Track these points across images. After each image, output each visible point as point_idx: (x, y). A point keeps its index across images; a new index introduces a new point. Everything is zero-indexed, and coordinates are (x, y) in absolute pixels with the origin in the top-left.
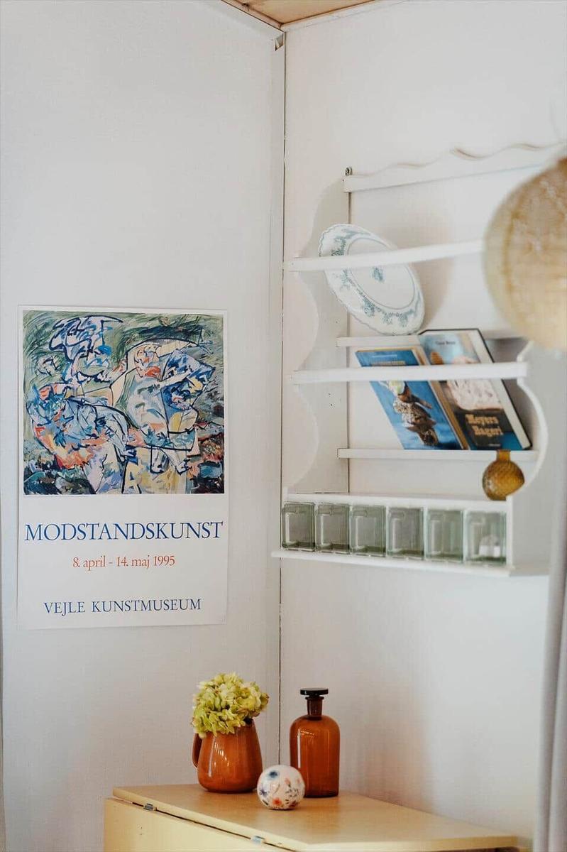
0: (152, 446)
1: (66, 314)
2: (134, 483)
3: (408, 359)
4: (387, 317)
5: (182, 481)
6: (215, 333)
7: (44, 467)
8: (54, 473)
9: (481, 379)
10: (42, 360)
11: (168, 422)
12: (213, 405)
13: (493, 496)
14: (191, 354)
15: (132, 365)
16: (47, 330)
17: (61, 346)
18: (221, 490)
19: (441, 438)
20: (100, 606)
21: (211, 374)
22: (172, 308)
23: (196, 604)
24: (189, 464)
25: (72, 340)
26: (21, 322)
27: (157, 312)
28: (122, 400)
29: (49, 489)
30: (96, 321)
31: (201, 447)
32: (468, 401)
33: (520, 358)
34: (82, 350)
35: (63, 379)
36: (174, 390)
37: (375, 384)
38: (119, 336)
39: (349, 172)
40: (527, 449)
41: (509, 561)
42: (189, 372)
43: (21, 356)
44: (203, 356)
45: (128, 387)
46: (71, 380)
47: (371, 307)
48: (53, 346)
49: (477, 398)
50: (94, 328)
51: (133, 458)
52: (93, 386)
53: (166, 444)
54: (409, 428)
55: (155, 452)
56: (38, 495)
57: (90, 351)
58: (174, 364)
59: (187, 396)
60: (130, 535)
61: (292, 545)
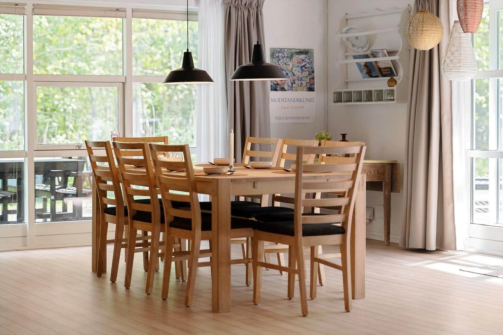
0: (299, 80)
1: (279, 48)
2: (295, 89)
3: (367, 57)
4: (358, 48)
5: (305, 89)
6: (312, 53)
7: (275, 85)
8: (277, 86)
9: (386, 60)
10: (274, 59)
11: (302, 74)
12: (312, 70)
13: (390, 86)
14: (307, 58)
15: (294, 61)
16: (275, 52)
17: (278, 56)
18: (314, 91)
19: (374, 75)
20: (287, 118)
21: (312, 63)
22: (302, 47)
23: (308, 118)
24: (307, 84)
25: (280, 54)
26: (269, 50)
27: (299, 48)
28: (292, 69)
29: (276, 90)
30: (286, 50)
31: (309, 80)
32: (382, 66)
33: (397, 55)
34: (283, 57)
35: (279, 64)
36: (303, 66)
37: (357, 63)
38: (291, 54)
39: (346, 14)
40: (396, 76)
41: (395, 100)
42: (306, 62)
43: (269, 58)
44: (309, 59)
45: (293, 66)
46: (280, 64)
47: (353, 46)
48: (276, 56)
49: (385, 65)
50: (285, 51)
51: (294, 83)
52: (285, 66)
53: (302, 80)
54: (365, 73)
55: (299, 81)
56: (274, 91)
57: (284, 57)
58: (303, 60)
59: (306, 68)
60: (294, 101)
61: (336, 101)
